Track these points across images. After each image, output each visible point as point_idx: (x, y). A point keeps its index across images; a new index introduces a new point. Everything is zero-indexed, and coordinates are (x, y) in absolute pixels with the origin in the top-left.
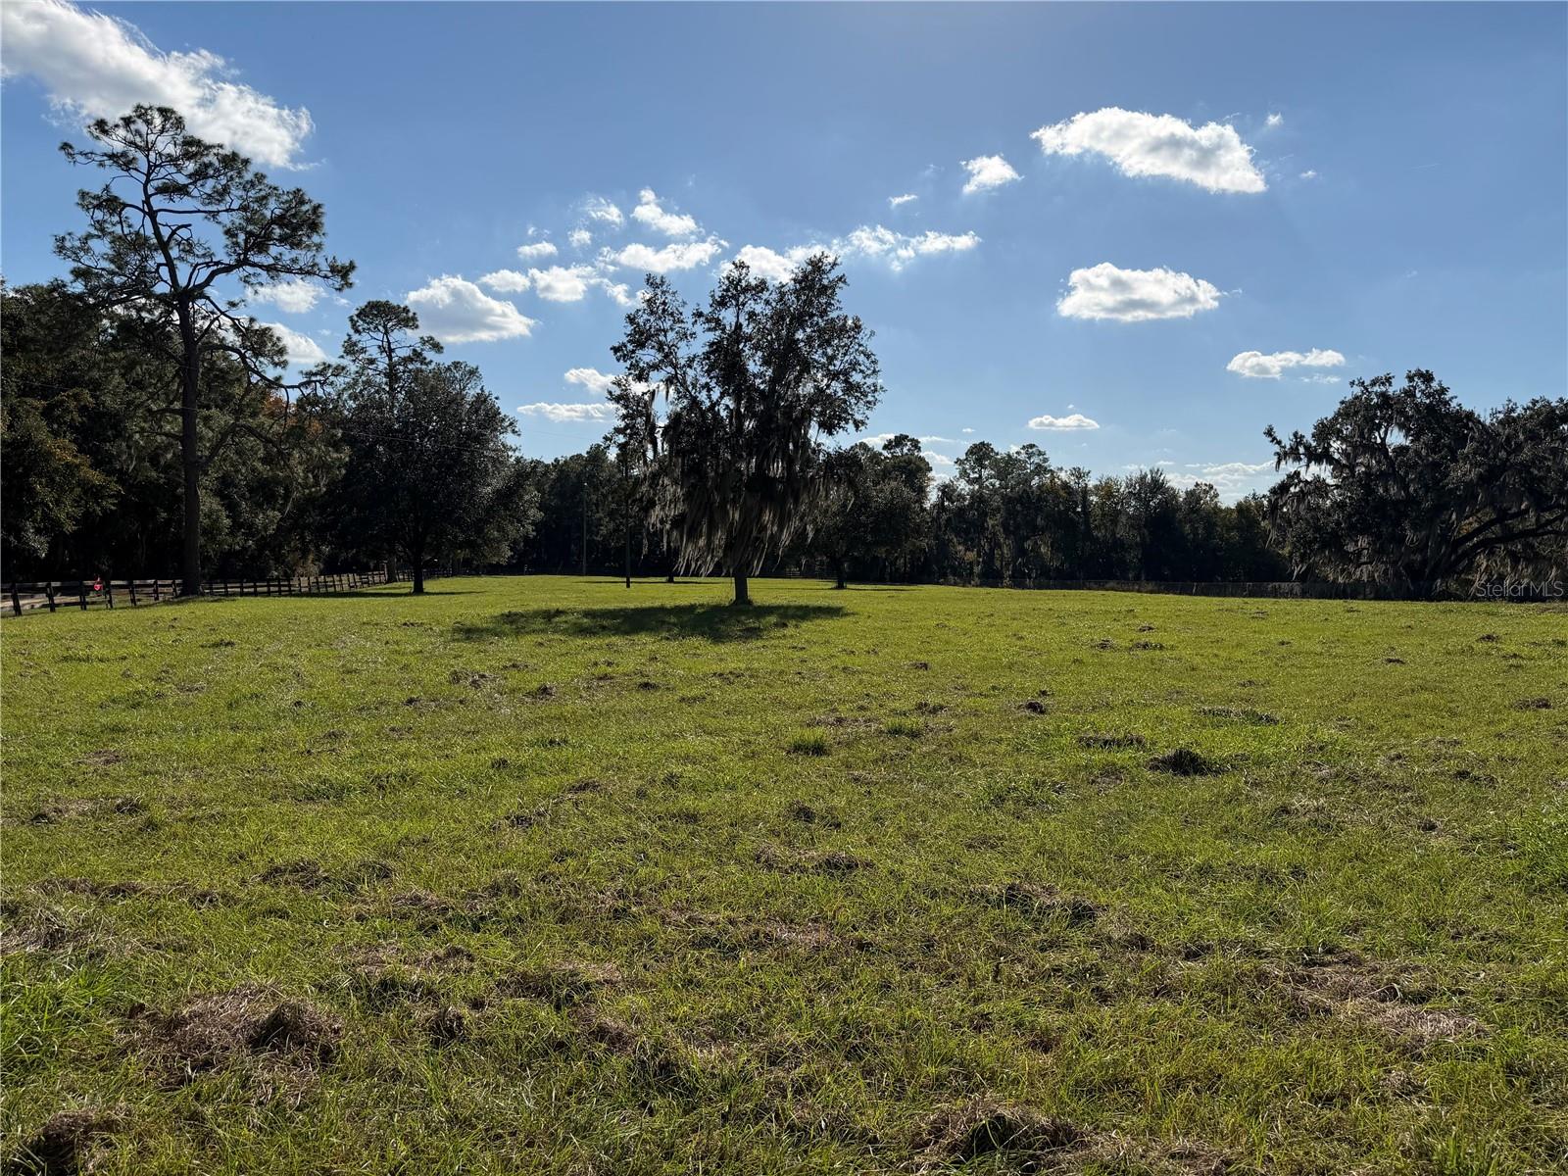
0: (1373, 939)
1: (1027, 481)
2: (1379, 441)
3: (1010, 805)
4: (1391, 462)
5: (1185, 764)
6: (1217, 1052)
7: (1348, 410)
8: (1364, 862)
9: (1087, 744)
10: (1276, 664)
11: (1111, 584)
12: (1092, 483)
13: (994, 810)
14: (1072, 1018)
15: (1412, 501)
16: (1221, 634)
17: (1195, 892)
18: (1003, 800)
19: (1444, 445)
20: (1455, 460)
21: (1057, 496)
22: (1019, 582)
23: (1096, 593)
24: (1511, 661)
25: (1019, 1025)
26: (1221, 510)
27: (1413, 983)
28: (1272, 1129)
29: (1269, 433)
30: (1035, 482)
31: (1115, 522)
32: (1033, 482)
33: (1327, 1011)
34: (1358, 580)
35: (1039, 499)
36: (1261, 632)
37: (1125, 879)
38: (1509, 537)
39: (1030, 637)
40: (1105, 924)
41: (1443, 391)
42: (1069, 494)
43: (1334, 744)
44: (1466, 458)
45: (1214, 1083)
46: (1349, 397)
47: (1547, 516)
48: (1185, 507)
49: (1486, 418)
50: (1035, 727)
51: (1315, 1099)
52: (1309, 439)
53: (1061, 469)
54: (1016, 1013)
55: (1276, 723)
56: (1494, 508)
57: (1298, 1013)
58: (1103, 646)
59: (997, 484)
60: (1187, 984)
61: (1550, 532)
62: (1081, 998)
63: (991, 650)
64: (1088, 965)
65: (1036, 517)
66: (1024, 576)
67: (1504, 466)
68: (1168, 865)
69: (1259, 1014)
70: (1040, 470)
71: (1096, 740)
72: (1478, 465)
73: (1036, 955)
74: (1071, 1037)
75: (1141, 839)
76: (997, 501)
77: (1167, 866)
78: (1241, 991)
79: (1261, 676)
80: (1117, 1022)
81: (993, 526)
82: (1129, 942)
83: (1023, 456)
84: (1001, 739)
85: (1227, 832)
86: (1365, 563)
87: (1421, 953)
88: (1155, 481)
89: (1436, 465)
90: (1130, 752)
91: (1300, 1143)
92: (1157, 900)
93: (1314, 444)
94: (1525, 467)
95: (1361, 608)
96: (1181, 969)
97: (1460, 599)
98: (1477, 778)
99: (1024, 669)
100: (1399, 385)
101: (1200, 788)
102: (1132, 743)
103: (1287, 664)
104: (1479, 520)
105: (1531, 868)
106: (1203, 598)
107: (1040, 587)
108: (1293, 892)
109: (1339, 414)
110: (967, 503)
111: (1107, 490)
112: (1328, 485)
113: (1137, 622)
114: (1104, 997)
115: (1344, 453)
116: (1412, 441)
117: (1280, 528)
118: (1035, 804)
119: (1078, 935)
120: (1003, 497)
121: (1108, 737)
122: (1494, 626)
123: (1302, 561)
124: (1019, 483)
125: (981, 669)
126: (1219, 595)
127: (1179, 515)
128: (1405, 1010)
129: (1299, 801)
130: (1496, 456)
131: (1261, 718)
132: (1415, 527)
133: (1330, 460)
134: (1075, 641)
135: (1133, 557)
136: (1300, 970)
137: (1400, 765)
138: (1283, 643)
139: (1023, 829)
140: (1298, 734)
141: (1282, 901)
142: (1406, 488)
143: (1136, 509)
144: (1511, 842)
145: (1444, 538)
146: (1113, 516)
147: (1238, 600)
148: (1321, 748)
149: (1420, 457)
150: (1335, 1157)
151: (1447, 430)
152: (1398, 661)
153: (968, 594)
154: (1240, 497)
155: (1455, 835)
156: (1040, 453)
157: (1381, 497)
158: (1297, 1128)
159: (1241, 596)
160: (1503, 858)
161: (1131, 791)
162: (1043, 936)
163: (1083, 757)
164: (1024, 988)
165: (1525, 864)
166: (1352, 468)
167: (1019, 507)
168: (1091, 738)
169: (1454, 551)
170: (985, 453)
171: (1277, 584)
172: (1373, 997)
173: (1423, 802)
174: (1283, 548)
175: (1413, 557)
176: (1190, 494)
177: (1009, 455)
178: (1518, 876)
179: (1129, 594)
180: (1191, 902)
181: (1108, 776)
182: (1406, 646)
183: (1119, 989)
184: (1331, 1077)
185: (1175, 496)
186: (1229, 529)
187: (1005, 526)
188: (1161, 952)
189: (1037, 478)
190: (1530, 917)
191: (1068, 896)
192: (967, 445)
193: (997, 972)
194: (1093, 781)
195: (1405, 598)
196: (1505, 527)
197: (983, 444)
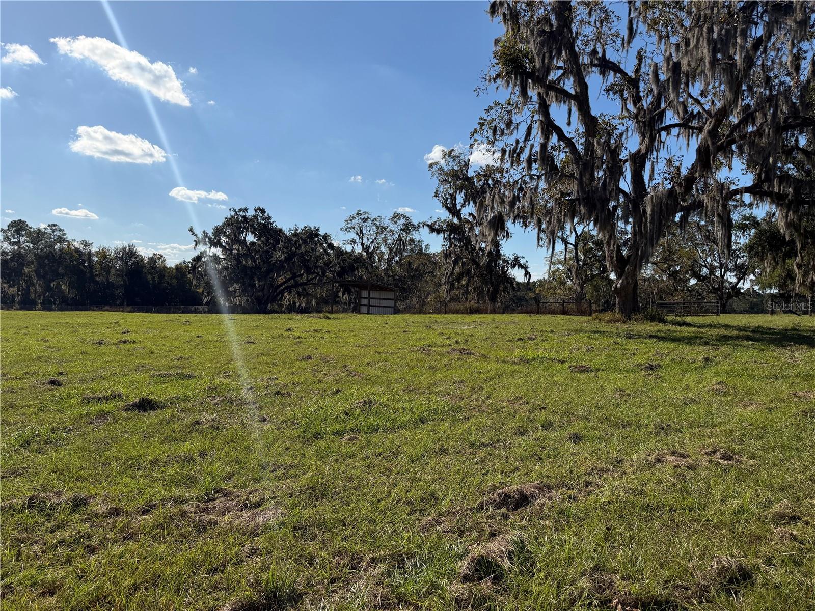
0: (238, 480)
1: (52, 246)
2: (243, 239)
3: (34, 446)
4: (248, 249)
5: (145, 405)
6: (158, 562)
7: (229, 222)
8: (234, 443)
9: (87, 401)
10: (195, 348)
11: (107, 307)
12: (94, 249)
13: (23, 451)
14: (70, 569)
15: (257, 268)
16: (167, 333)
17: (149, 475)
18: (29, 444)
19: (271, 243)
20: (275, 250)
21: (72, 256)
22: (47, 306)
23: (96, 312)
24: (298, 340)
25: (34, 584)
26: (167, 269)
27: (254, 499)
28: (187, 597)
29: (191, 230)
30: (57, 246)
31: (108, 272)
32: (56, 247)
33: (216, 523)
34: (235, 304)
35: (60, 257)
36: (187, 331)
37: (109, 476)
38: (296, 285)
39: (53, 341)
40: (94, 506)
41: (270, 218)
42: (80, 255)
43: (222, 385)
44: (279, 249)
45: (156, 581)
46: (229, 216)
47: (311, 277)
48: (148, 266)
49: (287, 233)
50: (54, 395)
51: (208, 572)
52: (210, 234)
53: (75, 240)
54: (32, 577)
55: (194, 377)
56: (291, 272)
57: (201, 528)
58: (100, 343)
59: (31, 246)
60: (142, 530)
61: (311, 284)
62: (77, 555)
63: (25, 349)
64: (82, 534)
65: (59, 267)
66: (50, 303)
67: (294, 254)
68: (134, 463)
69: (182, 535)
70: (60, 240)
71: (93, 398)
72: (285, 253)
73: (48, 536)
74: (70, 581)
75: (118, 452)
76: (31, 257)
77: (132, 465)
78: (173, 525)
79: (187, 354)
80: (100, 563)
81: (29, 272)
82: (109, 513)
83: (49, 231)
84: (30, 405)
85: (167, 439)
86: (238, 296)
87: (259, 482)
88: (131, 251)
89: (267, 252)
90: (114, 403)
91: (201, 598)
92: (126, 485)
93: (213, 237)
94: (302, 255)
95: (236, 318)
96: (140, 521)
97: (279, 313)
98: (284, 394)
99: (48, 360)
100: (251, 213)
101: (152, 418)
102: (115, 398)
103: (201, 347)
104: (285, 278)
105: (304, 432)
106: (158, 314)
107: (61, 310)
108: (200, 465)
109: (224, 224)
110: (9, 257)
111: (103, 254)
112: (220, 258)
113: (121, 329)
114: (91, 550)
115: (227, 243)
116: (257, 240)
117: (197, 278)
118: (51, 442)
119: (77, 517)
120: (36, 255)
121: (101, 396)
122: (292, 325)
123: (208, 295)
124: (46, 247)
125: (17, 362)
126: (166, 313)
127: (145, 270)
128: (251, 513)
129: (204, 417)
130: (291, 250)
131: (186, 376)
132: (259, 280)
133: (221, 246)
134: (82, 341)
135: (119, 292)
136: (202, 506)
137: (252, 392)
138: (198, 337)
139: (41, 459)
140: (205, 382)
141: (194, 470)
142: (255, 261)
143: (121, 265)
144: (296, 421)
145: (271, 285)
146: (107, 269)
147: (176, 316)
148: (216, 388)
149: (261, 248)
150: (218, 599)
151: (271, 236)
152: (252, 342)
153: (11, 314)
154: (177, 262)
155: (274, 422)
156: (60, 230)
157: (244, 265)
158: (199, 591)
159: (178, 313)
160: (293, 429)
161: (113, 425)
162: (53, 523)
163: (85, 409)
164: (38, 559)
165: (302, 430)
166: (231, 250)
167: (46, 261)
168: (90, 397)
169: (275, 291)
170: (21, 227)
171: (196, 307)
172: (237, 510)
173: (261, 409)
174: (199, 289)
175: (259, 294)
176: (151, 259)
177: (39, 229)
178: (299, 436)
179: (117, 313)
180: (147, 482)
181: (100, 419)
182: (255, 335)
183: (101, 543)
184: (217, 557)
185: (142, 260)
186: (172, 278)
187: (37, 272)
188: (128, 514)
189: (58, 244)
190: (304, 454)
191: (71, 495)
192: (9, 220)
193: (19, 554)
194: (91, 423)
195: (255, 313)
196: (295, 281)
197: (20, 221)
